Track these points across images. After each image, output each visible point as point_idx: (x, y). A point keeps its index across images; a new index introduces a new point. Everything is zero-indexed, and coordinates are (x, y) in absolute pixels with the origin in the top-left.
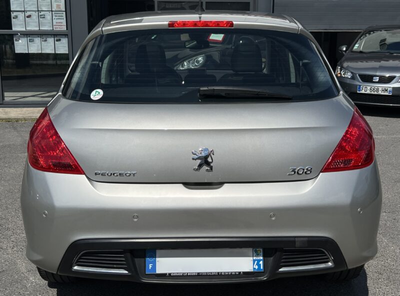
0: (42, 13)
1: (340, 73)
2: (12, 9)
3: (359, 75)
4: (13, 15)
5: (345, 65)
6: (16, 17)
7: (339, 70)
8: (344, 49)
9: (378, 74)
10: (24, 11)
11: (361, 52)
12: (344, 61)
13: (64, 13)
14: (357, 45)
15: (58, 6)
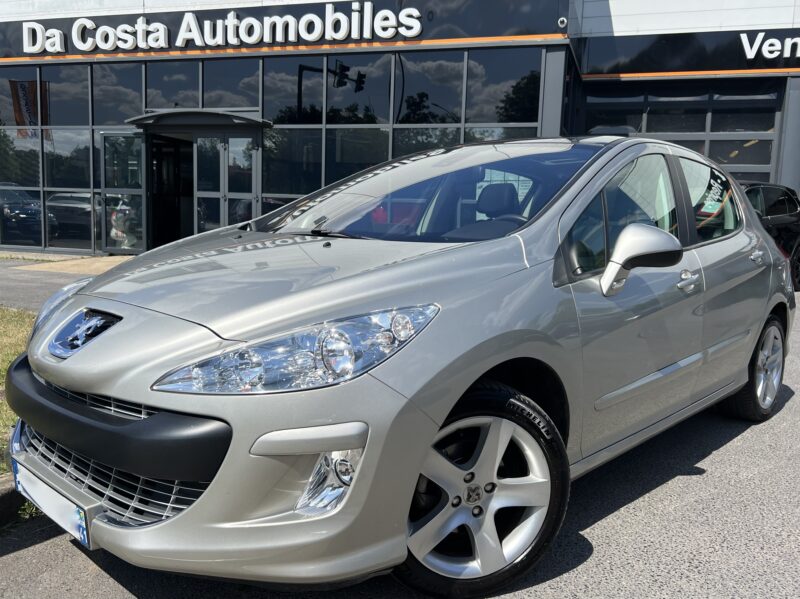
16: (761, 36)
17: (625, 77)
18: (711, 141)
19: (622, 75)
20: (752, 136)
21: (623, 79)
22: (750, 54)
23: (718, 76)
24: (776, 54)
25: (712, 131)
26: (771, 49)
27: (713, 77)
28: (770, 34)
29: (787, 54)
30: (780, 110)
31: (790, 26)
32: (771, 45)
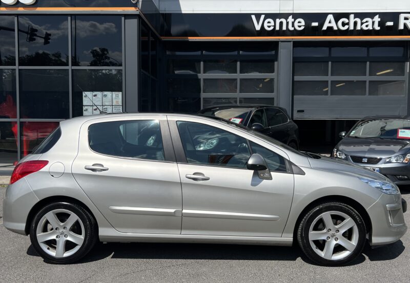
0: (105, 107)
1: (336, 155)
2: (84, 104)
3: (351, 157)
4: (84, 108)
5: (341, 147)
6: (87, 110)
7: (335, 152)
8: (344, 134)
9: (366, 156)
10: (92, 106)
11: (356, 137)
12: (340, 145)
13: (121, 107)
14: (353, 132)
15: (117, 102)
16: (263, 17)
17: (191, 39)
18: (240, 79)
19: (189, 38)
20: (267, 76)
21: (190, 40)
22: (258, 27)
23: (241, 40)
24: (272, 28)
25: (241, 73)
26: (269, 25)
27: (238, 40)
28: (268, 16)
29: (278, 28)
30: (277, 61)
31: (278, 12)
32: (269, 22)
